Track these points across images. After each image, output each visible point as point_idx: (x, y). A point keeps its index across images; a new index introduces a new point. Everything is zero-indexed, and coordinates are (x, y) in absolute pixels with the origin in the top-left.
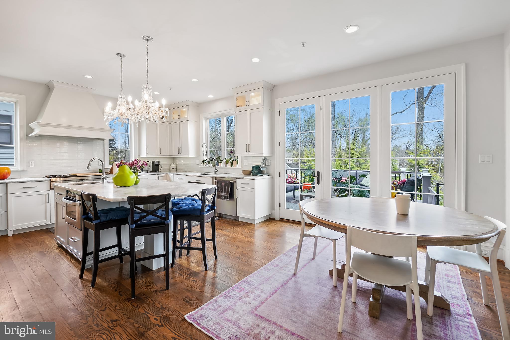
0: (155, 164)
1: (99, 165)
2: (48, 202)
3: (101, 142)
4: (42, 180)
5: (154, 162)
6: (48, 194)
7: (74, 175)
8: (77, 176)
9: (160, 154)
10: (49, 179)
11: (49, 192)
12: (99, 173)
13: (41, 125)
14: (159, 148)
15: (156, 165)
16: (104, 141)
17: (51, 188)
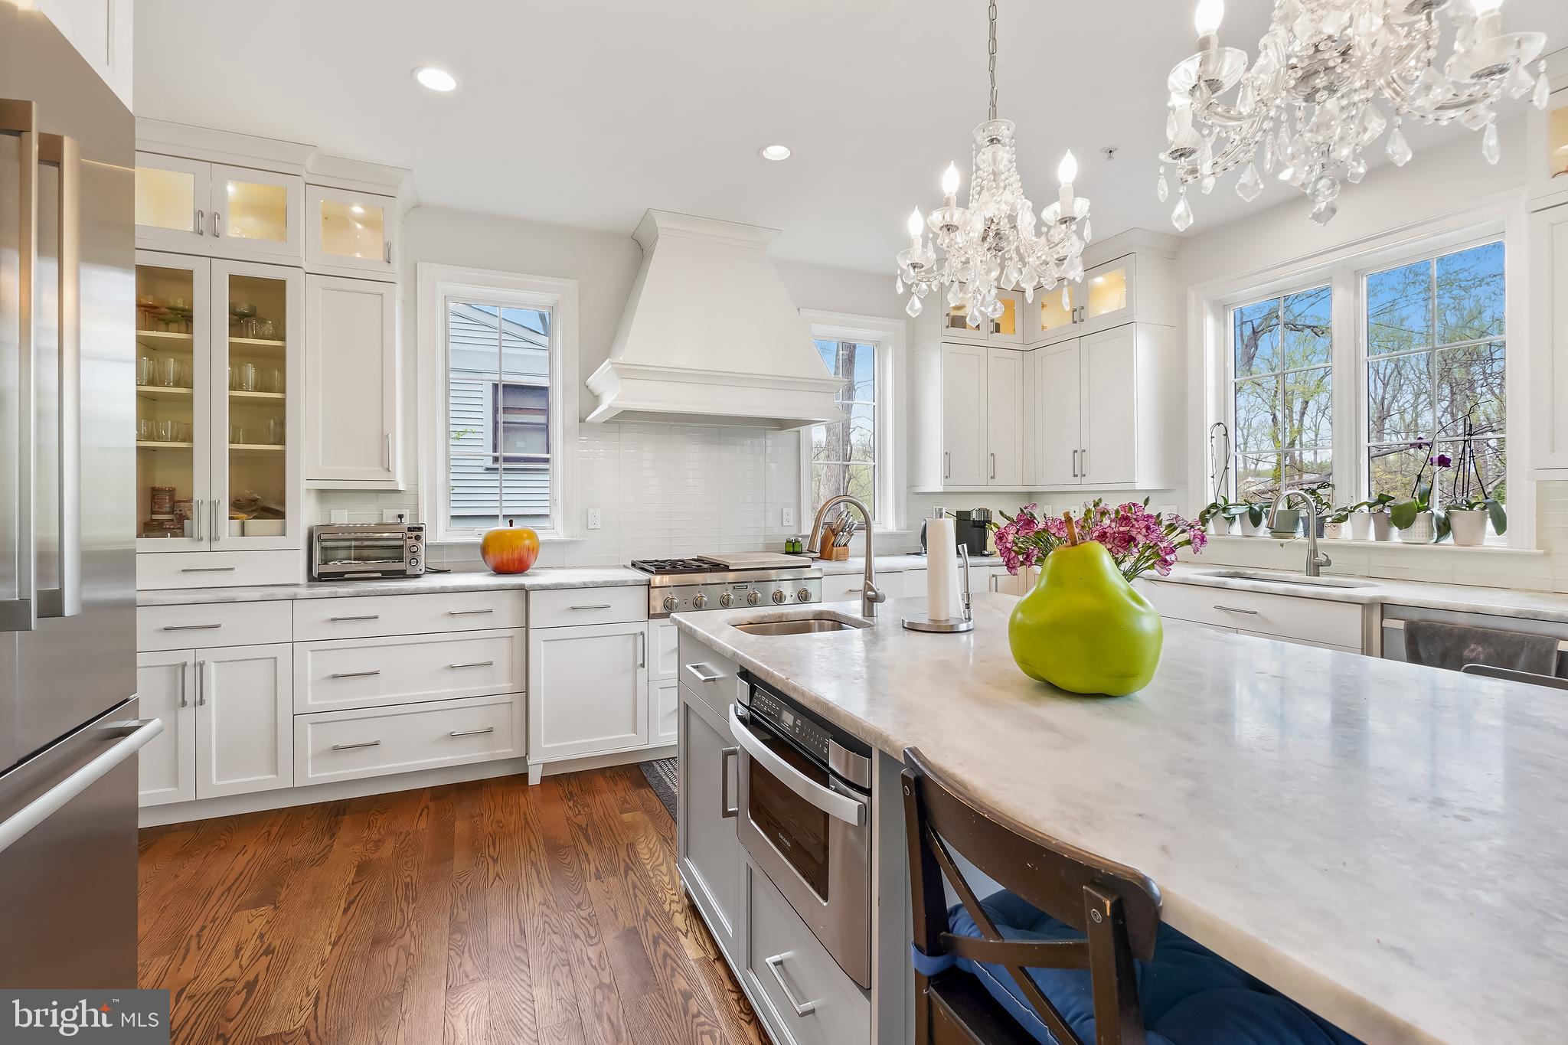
0: (974, 521)
1: (782, 524)
2: (643, 665)
3: (788, 434)
4: (626, 581)
5: (969, 513)
6: (642, 634)
7: (719, 565)
8: (726, 568)
9: (991, 482)
10: (643, 576)
11: (642, 627)
12: (787, 553)
13: (626, 372)
14: (989, 454)
15: (977, 524)
16: (799, 432)
17: (651, 612)
